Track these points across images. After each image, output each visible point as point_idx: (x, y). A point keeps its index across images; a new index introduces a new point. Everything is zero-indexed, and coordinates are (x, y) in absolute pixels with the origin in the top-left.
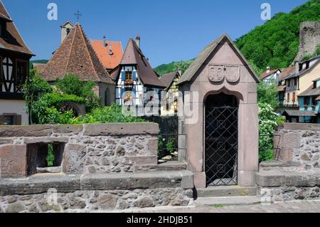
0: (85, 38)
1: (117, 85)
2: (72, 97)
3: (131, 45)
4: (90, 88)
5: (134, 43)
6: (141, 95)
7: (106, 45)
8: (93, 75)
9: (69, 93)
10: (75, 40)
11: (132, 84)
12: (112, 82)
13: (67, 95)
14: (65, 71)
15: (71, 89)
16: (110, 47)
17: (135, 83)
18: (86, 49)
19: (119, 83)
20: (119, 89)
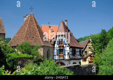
0: (36, 21)
1: (54, 47)
2: (25, 55)
3: (62, 24)
4: (37, 49)
5: (64, 23)
6: (68, 53)
7: (50, 27)
8: (40, 42)
9: (23, 53)
10: (30, 23)
11: (63, 47)
12: (51, 46)
13: (22, 54)
14: (23, 40)
15: (25, 50)
16: (52, 28)
17: (65, 46)
18: (36, 27)
19: (55, 46)
20: (56, 50)
